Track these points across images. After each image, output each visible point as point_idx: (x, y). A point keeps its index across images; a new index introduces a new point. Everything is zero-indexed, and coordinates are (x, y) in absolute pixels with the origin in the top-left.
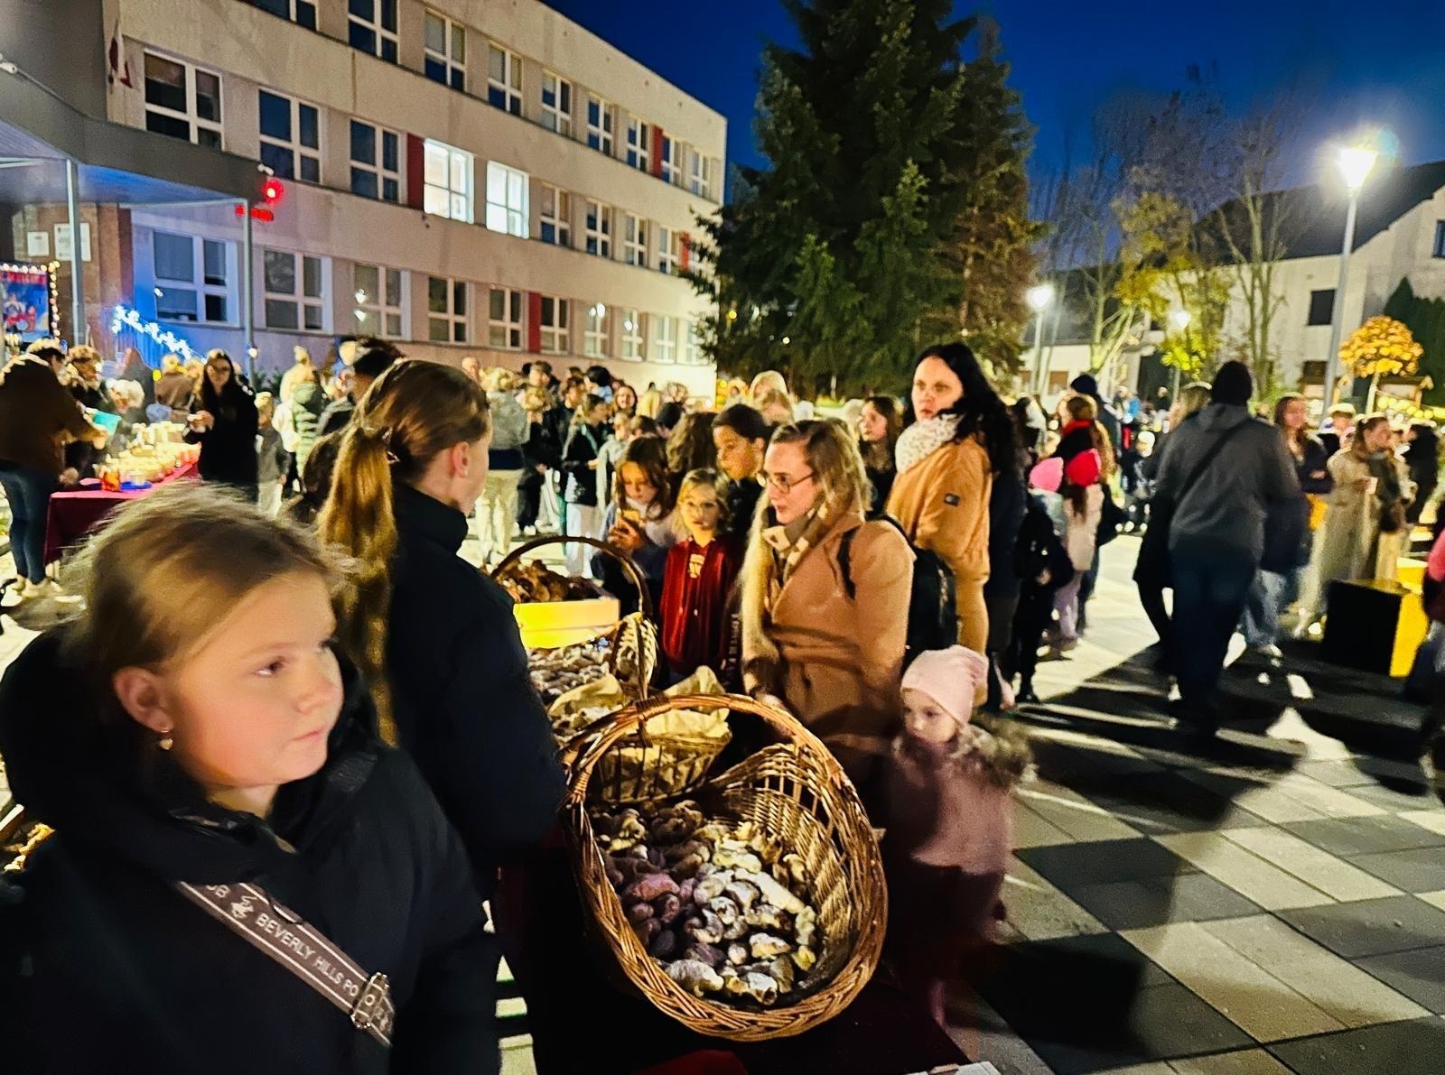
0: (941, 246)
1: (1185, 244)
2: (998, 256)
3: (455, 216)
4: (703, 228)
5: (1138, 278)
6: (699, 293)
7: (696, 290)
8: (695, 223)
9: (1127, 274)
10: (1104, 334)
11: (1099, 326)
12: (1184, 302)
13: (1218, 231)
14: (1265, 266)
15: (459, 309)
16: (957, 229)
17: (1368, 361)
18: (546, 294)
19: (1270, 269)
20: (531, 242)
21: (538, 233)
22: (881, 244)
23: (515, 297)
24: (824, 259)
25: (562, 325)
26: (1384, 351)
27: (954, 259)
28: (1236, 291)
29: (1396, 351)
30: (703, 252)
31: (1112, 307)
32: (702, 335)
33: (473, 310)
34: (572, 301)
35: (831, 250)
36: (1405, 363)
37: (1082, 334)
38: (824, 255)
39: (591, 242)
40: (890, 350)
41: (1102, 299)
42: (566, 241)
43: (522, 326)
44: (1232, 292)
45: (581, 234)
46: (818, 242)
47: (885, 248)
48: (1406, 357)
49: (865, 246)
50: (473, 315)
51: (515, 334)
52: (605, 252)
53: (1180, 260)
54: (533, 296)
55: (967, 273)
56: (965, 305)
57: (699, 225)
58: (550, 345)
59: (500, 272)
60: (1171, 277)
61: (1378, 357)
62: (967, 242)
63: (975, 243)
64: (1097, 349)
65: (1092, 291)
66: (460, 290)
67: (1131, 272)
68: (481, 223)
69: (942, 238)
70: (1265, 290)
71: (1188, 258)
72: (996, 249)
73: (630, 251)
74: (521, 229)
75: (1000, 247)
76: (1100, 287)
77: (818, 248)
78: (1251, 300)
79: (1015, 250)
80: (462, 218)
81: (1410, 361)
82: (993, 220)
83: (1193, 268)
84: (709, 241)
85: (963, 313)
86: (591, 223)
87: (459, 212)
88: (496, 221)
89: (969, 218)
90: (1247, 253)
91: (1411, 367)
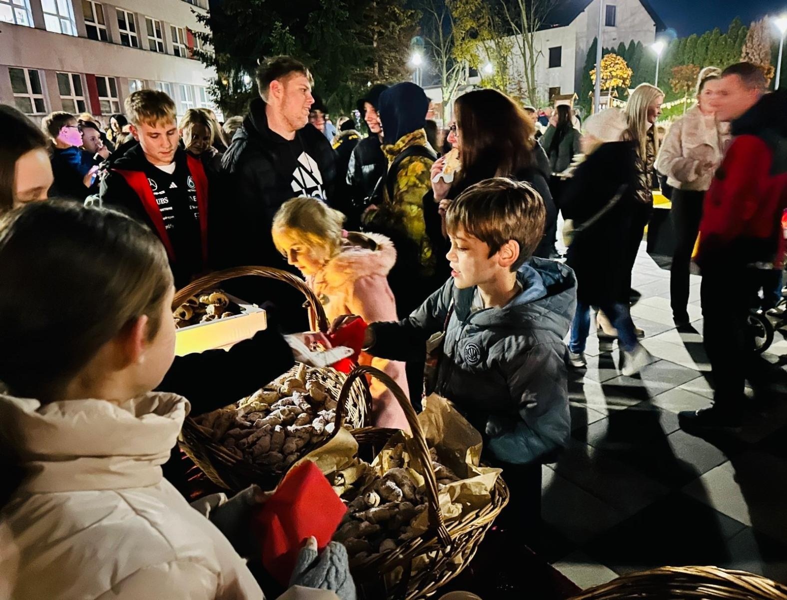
0: (358, 28)
1: (487, 23)
2: (392, 33)
3: (19, 23)
4: (203, 23)
5: (464, 45)
6: (207, 66)
7: (205, 64)
8: (196, 19)
9: (457, 43)
10: (448, 80)
11: (445, 76)
12: (489, 58)
13: (503, 14)
14: (530, 34)
15: (36, 89)
16: (366, 17)
17: (606, 80)
18: (98, 74)
19: (532, 35)
20: (80, 39)
21: (85, 33)
22: (322, 28)
23: (76, 78)
24: (288, 39)
25: (114, 95)
26: (614, 74)
27: (367, 35)
28: (516, 50)
29: (619, 73)
30: (205, 38)
31: (450, 64)
32: (215, 93)
33: (46, 89)
34: (118, 78)
35: (291, 32)
36: (624, 80)
37: (436, 81)
38: (288, 35)
39: (125, 38)
40: (337, 95)
41: (445, 60)
42: (106, 38)
43: (85, 98)
44: (513, 50)
45: (116, 33)
46: (283, 27)
47: (325, 30)
48: (625, 76)
49: (313, 29)
50: (47, 94)
51: (80, 103)
52: (135, 45)
53: (485, 33)
54: (89, 76)
55: (375, 45)
56: (377, 64)
57: (200, 20)
58: (108, 109)
59: (61, 61)
60: (481, 43)
61: (612, 77)
62: (373, 25)
63: (377, 25)
64: (445, 90)
65: (439, 55)
66: (34, 75)
67: (460, 42)
68: (40, 27)
69: (358, 23)
70: (531, 47)
71: (490, 32)
72: (391, 29)
73: (152, 42)
74: (71, 30)
75: (393, 27)
76: (443, 52)
77: (284, 31)
78: (524, 55)
79: (401, 28)
80: (26, 24)
81: (627, 78)
82: (386, 10)
83: (492, 38)
84: (208, 31)
85: (376, 70)
86: (122, 25)
87: (22, 21)
88: (52, 25)
89: (372, 9)
90: (519, 26)
91: (628, 82)
